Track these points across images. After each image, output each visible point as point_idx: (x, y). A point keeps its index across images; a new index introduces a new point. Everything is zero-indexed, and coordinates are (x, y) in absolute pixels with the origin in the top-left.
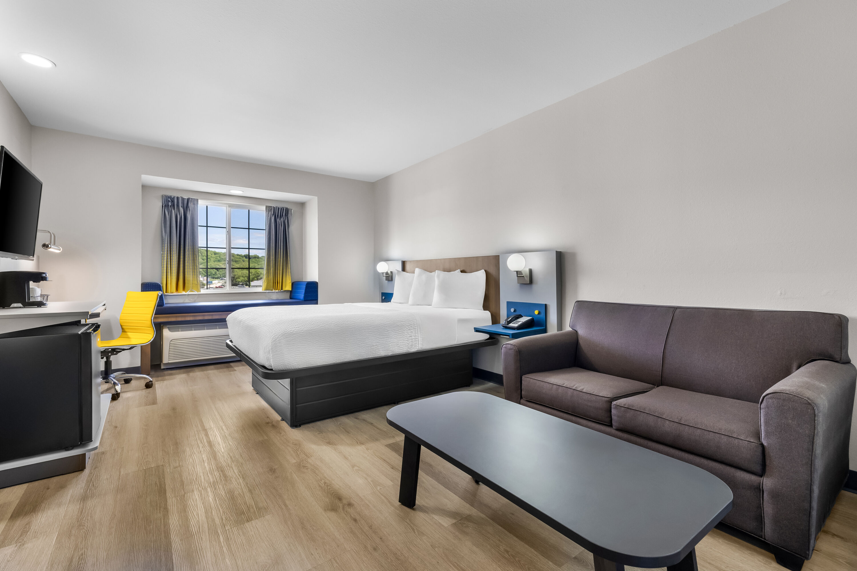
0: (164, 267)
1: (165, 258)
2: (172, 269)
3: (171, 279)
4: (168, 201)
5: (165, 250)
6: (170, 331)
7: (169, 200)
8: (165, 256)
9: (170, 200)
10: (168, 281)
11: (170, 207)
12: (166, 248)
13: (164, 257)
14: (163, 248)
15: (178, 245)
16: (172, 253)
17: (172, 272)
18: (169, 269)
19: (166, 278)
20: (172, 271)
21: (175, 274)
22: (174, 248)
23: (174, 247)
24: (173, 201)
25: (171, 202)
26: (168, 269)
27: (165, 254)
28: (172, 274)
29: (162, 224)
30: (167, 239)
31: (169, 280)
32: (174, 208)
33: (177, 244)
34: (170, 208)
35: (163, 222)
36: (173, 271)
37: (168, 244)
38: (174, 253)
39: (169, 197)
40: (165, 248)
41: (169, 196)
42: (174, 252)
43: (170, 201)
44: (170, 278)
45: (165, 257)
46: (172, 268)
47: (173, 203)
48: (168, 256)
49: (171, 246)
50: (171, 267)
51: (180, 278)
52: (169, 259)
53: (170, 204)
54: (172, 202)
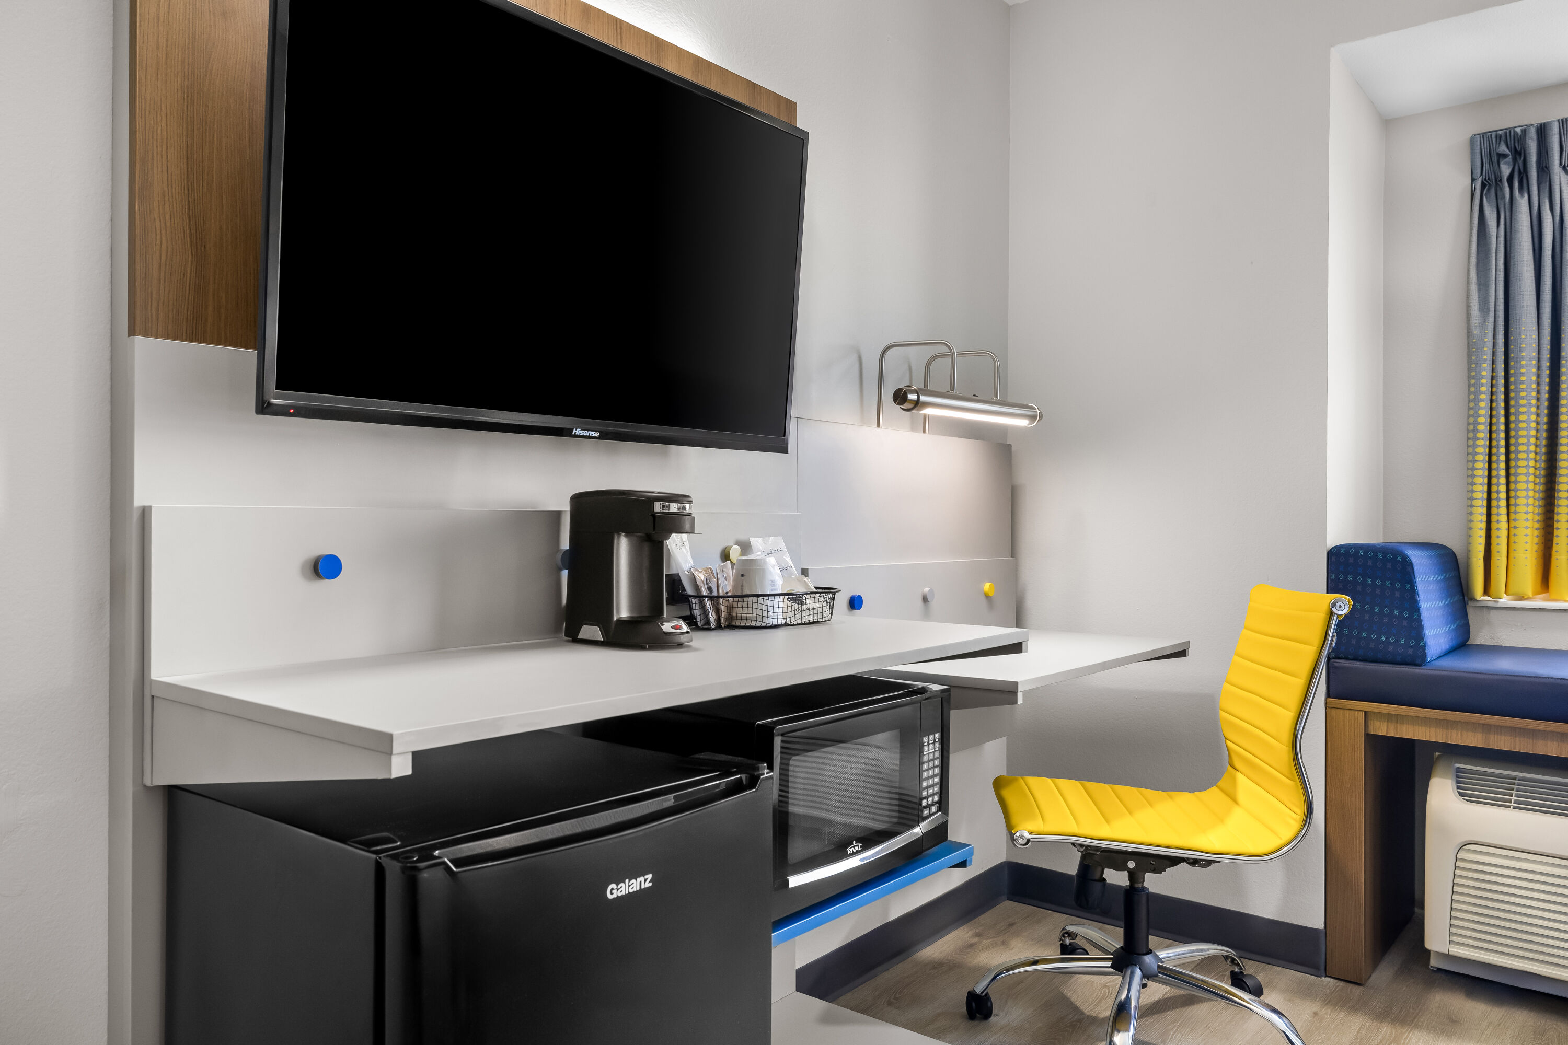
0: (1476, 473)
1: (1478, 431)
2: (1516, 475)
3: (1512, 531)
4: (1495, 159)
5: (1482, 400)
6: (1461, 794)
7: (1503, 149)
8: (1482, 420)
9: (1508, 152)
10: (1494, 541)
11: (1506, 184)
12: (1484, 373)
13: (1474, 443)
14: (1473, 385)
15: (1546, 364)
16: (1517, 402)
17: (1517, 497)
18: (1498, 484)
19: (1484, 525)
20: (1516, 490)
21: (1527, 505)
22: (1523, 378)
23: (1523, 374)
24: (1519, 153)
25: (1509, 159)
26: (1494, 481)
27: (1482, 404)
28: (1515, 513)
29: (1469, 270)
30: (1489, 339)
31: (1499, 533)
32: (1524, 185)
33: (1539, 360)
34: (1507, 190)
35: (1474, 260)
36: (1519, 494)
37: (1493, 362)
38: (1523, 402)
39: (1499, 138)
40: (1482, 385)
41: (1500, 133)
42: (1523, 398)
43: (1504, 156)
44: (1504, 526)
45: (1481, 427)
46: (1517, 467)
47: (1521, 162)
48: (1494, 420)
49: (1512, 371)
50: (1512, 471)
51: (1556, 525)
52: (1498, 435)
53: (1506, 170)
54: (1515, 160)
